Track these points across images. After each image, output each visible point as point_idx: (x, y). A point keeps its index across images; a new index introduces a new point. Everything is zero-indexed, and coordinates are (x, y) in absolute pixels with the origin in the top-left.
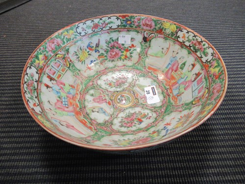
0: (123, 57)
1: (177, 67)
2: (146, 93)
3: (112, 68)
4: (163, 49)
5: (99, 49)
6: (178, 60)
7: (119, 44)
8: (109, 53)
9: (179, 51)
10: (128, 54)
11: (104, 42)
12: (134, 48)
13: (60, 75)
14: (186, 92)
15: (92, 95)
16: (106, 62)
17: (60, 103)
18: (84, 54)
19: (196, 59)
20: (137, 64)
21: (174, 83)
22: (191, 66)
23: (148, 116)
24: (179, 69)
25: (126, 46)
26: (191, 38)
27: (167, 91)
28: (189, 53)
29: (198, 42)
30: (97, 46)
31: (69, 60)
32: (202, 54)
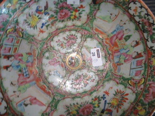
0: (72, 17)
1: (122, 37)
2: (92, 54)
3: (62, 28)
4: (111, 14)
5: (48, 11)
6: (124, 30)
7: (68, 5)
8: (59, 14)
9: (127, 22)
10: (77, 14)
11: (52, 3)
12: (83, 9)
13: (16, 48)
14: (125, 64)
15: (48, 58)
16: (57, 23)
17: (21, 76)
18: (35, 19)
19: (141, 39)
20: (85, 25)
21: (116, 50)
22: (135, 43)
23: (92, 79)
24: (123, 39)
25: (75, 6)
26: (143, 14)
27: (109, 56)
28: (137, 29)
29: (149, 22)
30: (46, 8)
31: (21, 30)
32: (149, 38)
